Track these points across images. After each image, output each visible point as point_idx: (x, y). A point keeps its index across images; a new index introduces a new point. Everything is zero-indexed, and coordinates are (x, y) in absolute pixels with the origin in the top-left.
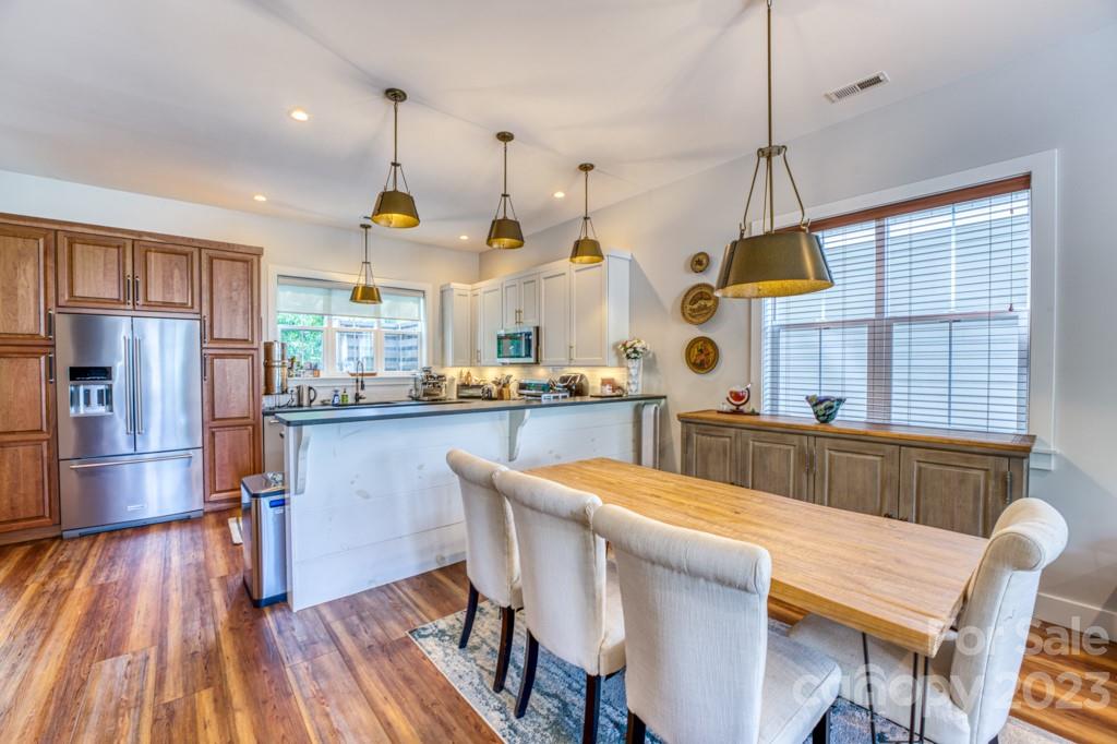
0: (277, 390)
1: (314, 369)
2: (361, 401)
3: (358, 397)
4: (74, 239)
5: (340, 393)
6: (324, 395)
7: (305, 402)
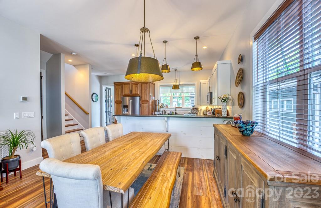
0: (157, 111)
1: (167, 106)
2: (177, 114)
3: (176, 113)
4: (125, 84)
5: (172, 112)
6: (168, 112)
7: (164, 113)
